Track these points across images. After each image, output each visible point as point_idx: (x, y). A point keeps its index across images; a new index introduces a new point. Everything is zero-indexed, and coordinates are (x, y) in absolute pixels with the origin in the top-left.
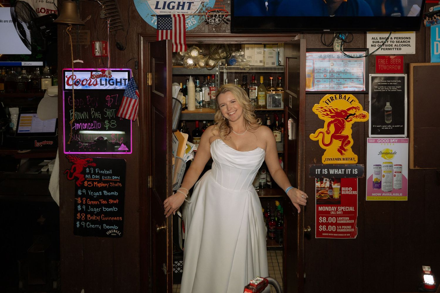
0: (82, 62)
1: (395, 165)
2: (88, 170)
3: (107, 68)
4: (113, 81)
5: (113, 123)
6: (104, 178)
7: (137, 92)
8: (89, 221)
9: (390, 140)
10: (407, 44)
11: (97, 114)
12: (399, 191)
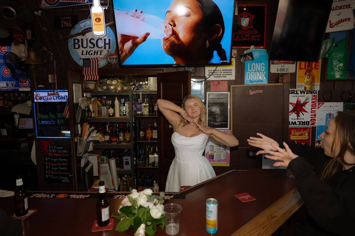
0: (43, 86)
2: (50, 147)
3: (56, 90)
4: (60, 97)
5: (62, 121)
6: (59, 151)
8: (52, 175)
10: (230, 73)
11: (53, 116)
12: (224, 160)
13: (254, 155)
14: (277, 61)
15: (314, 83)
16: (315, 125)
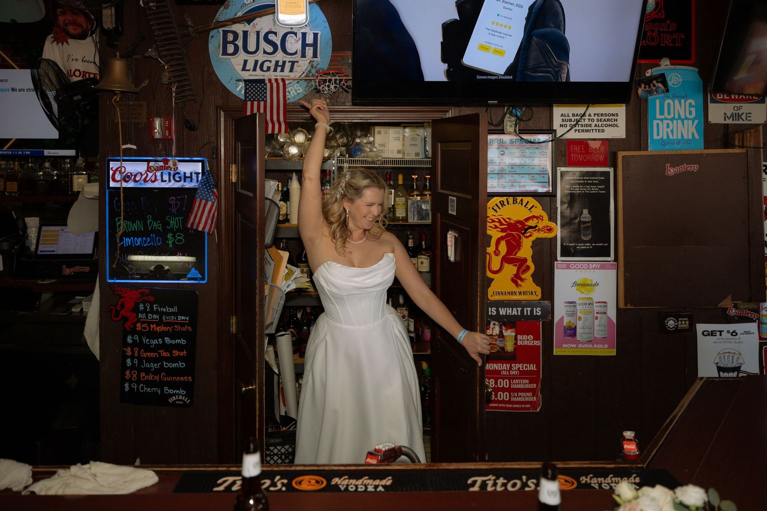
0: (134, 147)
1: (596, 303)
2: (141, 307)
3: (172, 156)
4: (180, 175)
5: (180, 238)
6: (166, 318)
7: (214, 192)
8: (144, 382)
9: (588, 265)
10: (612, 123)
11: (156, 224)
12: (603, 341)
14: (724, 96)
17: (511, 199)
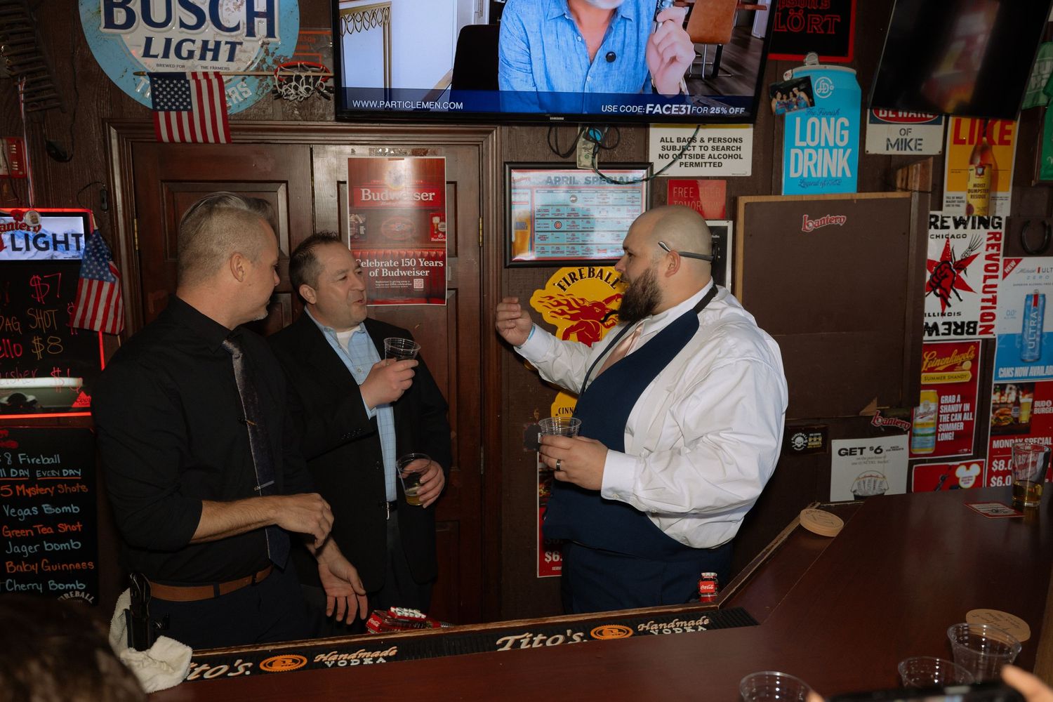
3: (27, 206)
4: (45, 239)
5: (55, 344)
6: (42, 474)
7: (111, 266)
8: (11, 576)
10: (734, 153)
11: (11, 323)
13: (807, 444)
14: (888, 114)
15: (996, 190)
16: (992, 333)
17: (585, 270)
